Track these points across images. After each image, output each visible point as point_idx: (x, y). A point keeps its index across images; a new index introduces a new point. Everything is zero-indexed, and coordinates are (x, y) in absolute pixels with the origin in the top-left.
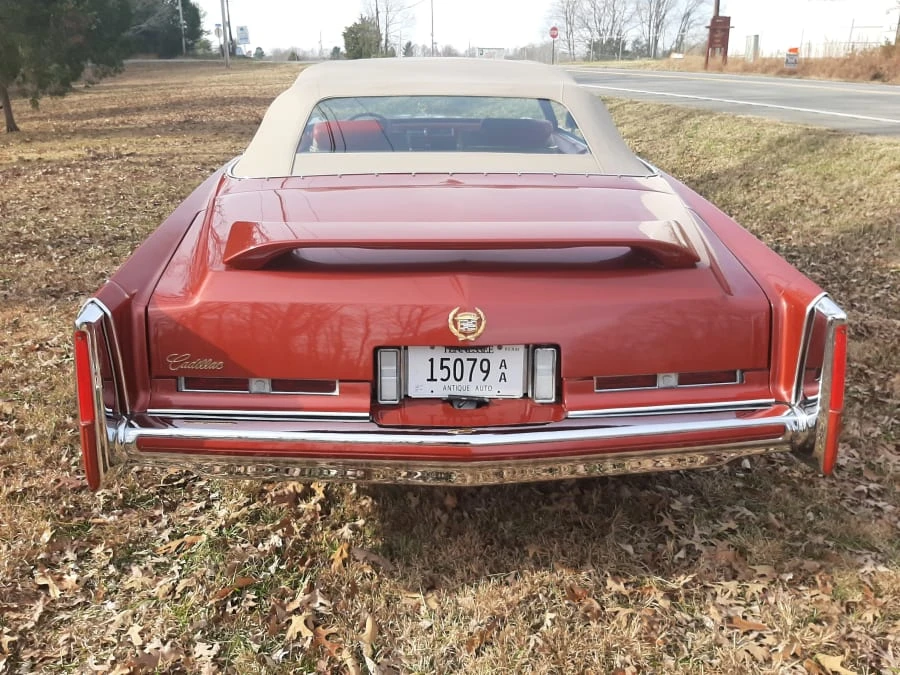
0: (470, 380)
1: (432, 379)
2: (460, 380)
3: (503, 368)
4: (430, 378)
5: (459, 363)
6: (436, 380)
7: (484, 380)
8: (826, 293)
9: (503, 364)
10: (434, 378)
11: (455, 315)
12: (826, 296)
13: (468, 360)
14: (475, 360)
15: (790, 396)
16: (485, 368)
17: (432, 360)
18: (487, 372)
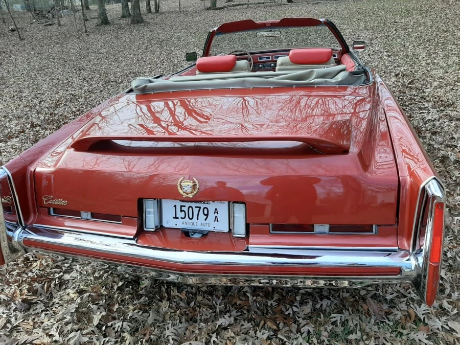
0: (198, 219)
1: (176, 217)
2: (192, 219)
3: (216, 213)
4: (174, 216)
5: (190, 209)
6: (178, 218)
7: (206, 220)
8: (434, 177)
9: (216, 211)
10: (177, 217)
11: (181, 182)
12: (435, 178)
13: (196, 207)
14: (200, 208)
15: (409, 246)
16: (206, 213)
17: (175, 206)
18: (207, 215)
